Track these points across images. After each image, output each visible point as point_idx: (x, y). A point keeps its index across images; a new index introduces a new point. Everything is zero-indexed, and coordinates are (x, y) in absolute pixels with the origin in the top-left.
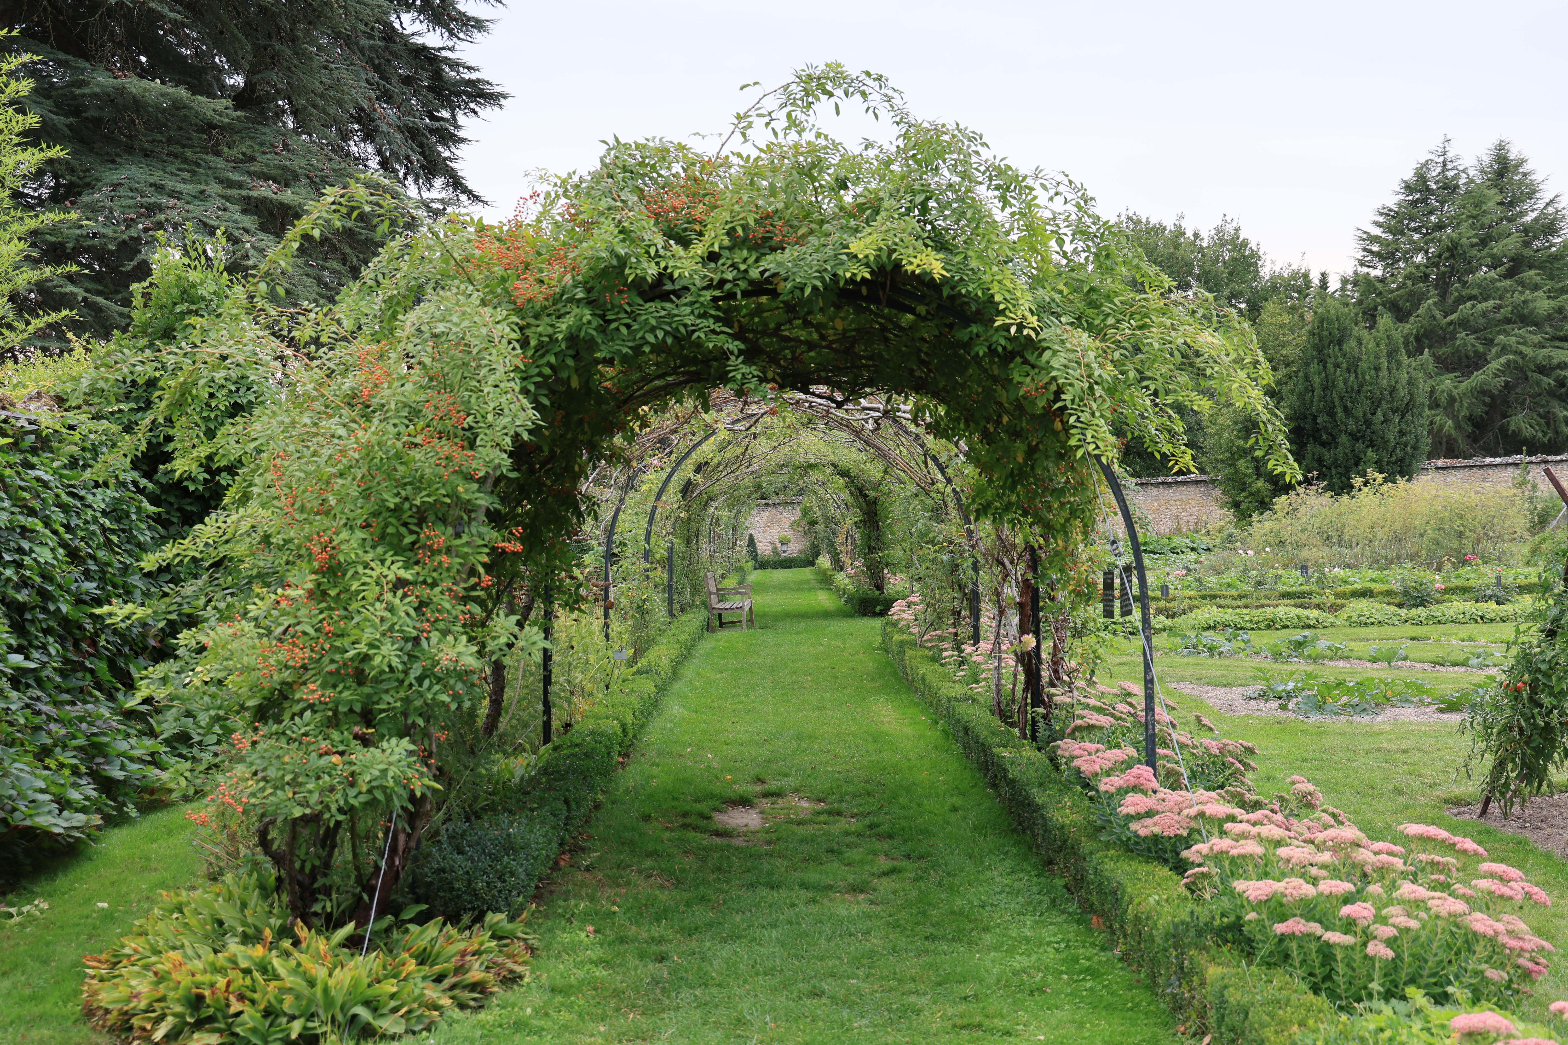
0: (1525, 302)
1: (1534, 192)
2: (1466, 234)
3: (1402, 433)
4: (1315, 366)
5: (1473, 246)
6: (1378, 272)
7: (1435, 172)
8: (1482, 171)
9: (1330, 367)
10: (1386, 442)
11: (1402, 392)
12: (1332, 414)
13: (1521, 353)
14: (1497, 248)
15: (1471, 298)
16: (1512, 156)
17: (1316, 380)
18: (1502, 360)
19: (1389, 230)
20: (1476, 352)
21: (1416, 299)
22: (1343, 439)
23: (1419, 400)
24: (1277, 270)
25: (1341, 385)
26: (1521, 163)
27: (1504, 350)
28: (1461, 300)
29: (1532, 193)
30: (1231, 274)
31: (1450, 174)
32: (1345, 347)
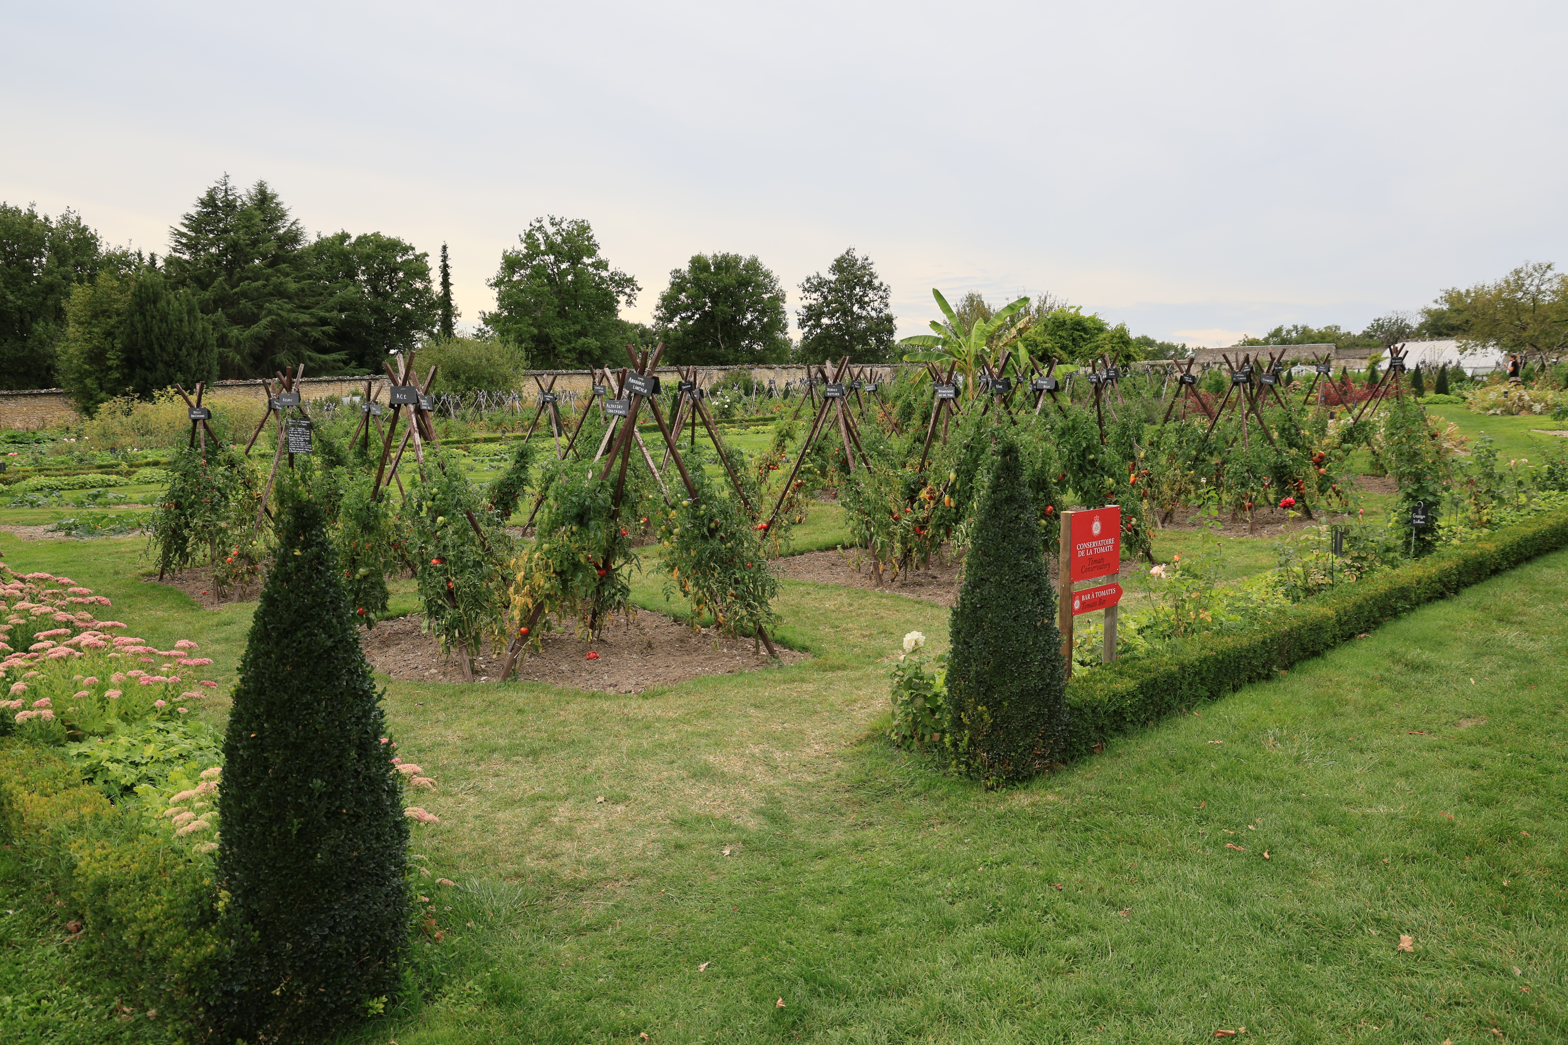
0: (281, 283)
1: (284, 215)
2: (243, 237)
3: (200, 363)
4: (137, 317)
5: (247, 245)
6: (186, 257)
7: (220, 195)
8: (251, 199)
9: (148, 317)
10: (190, 368)
11: (199, 336)
12: (151, 349)
13: (280, 315)
14: (262, 247)
15: (248, 278)
16: (269, 192)
17: (139, 326)
18: (268, 319)
19: (193, 229)
20: (253, 313)
21: (213, 277)
22: (160, 366)
23: (210, 342)
24: (112, 249)
25: (157, 330)
26: (275, 196)
27: (270, 312)
28: (242, 279)
29: (282, 216)
30: (76, 249)
31: (231, 198)
32: (158, 305)
